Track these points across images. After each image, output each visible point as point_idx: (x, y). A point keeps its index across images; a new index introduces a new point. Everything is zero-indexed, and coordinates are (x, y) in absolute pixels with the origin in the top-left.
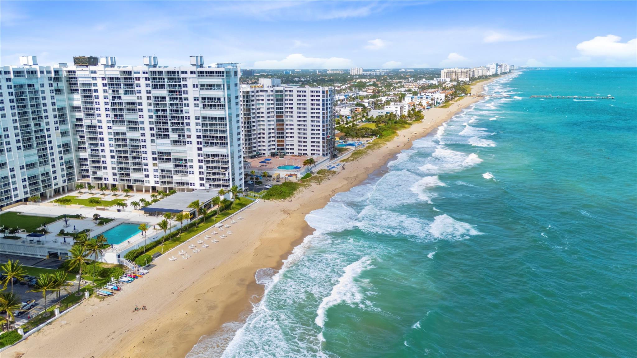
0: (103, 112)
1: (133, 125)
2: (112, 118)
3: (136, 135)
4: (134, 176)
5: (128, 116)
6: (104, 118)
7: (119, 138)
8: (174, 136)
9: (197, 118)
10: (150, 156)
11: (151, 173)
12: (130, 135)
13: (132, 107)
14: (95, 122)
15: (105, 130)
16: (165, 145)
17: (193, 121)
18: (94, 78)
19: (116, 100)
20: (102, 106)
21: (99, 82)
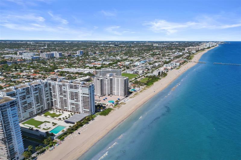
0: (57, 92)
1: (65, 96)
2: (60, 94)
3: (66, 98)
4: (65, 108)
5: (64, 94)
6: (57, 93)
7: (61, 98)
8: (76, 100)
9: (81, 96)
10: (69, 104)
11: (69, 107)
12: (64, 98)
13: (65, 92)
14: (55, 94)
15: (58, 96)
16: (73, 101)
17: (80, 97)
18: (55, 84)
19: (61, 90)
20: (57, 91)
21: (57, 85)
